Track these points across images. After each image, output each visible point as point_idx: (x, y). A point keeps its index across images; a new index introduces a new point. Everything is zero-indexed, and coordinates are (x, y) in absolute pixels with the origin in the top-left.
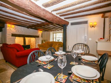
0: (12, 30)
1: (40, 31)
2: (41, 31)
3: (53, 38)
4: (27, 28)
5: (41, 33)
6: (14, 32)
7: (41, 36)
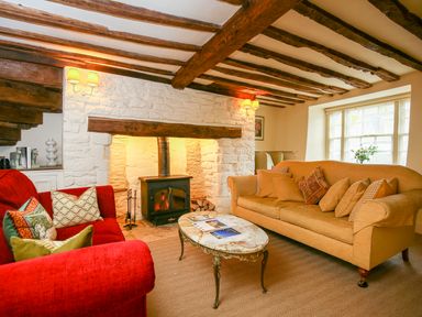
0: (92, 99)
1: (248, 101)
2: (253, 98)
3: (327, 142)
4: (175, 87)
5: (252, 113)
6: (101, 107)
7: (253, 127)
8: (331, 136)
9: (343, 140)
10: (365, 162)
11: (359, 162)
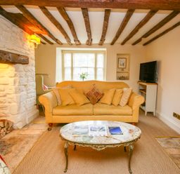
8: (65, 66)
9: (72, 68)
10: (85, 80)
11: (82, 80)
